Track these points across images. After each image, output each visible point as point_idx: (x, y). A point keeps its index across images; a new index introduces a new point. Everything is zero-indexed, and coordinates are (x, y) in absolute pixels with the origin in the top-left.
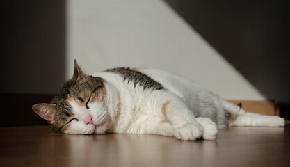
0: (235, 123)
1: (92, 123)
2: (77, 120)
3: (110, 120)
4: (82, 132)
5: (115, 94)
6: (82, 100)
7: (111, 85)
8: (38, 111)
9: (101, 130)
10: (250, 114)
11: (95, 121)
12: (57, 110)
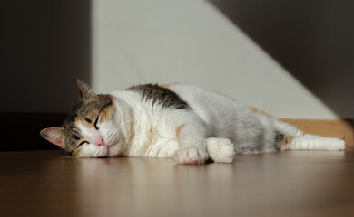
0: (289, 146)
1: (104, 144)
2: (88, 143)
3: (123, 138)
4: (95, 155)
5: (127, 112)
6: (89, 121)
7: (121, 102)
8: (47, 136)
9: (115, 151)
10: (309, 136)
11: (106, 141)
12: (67, 134)
